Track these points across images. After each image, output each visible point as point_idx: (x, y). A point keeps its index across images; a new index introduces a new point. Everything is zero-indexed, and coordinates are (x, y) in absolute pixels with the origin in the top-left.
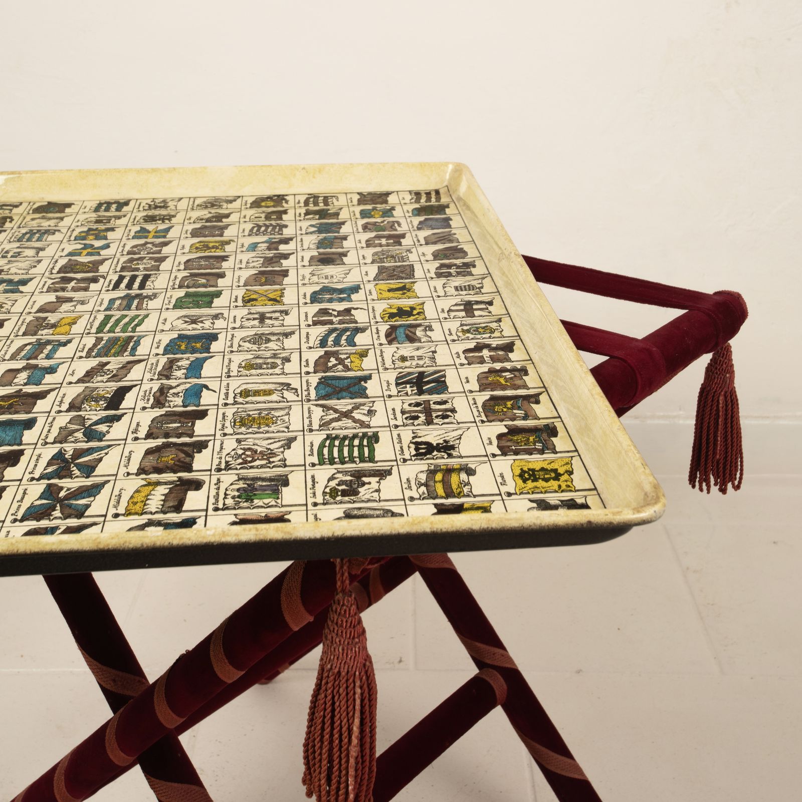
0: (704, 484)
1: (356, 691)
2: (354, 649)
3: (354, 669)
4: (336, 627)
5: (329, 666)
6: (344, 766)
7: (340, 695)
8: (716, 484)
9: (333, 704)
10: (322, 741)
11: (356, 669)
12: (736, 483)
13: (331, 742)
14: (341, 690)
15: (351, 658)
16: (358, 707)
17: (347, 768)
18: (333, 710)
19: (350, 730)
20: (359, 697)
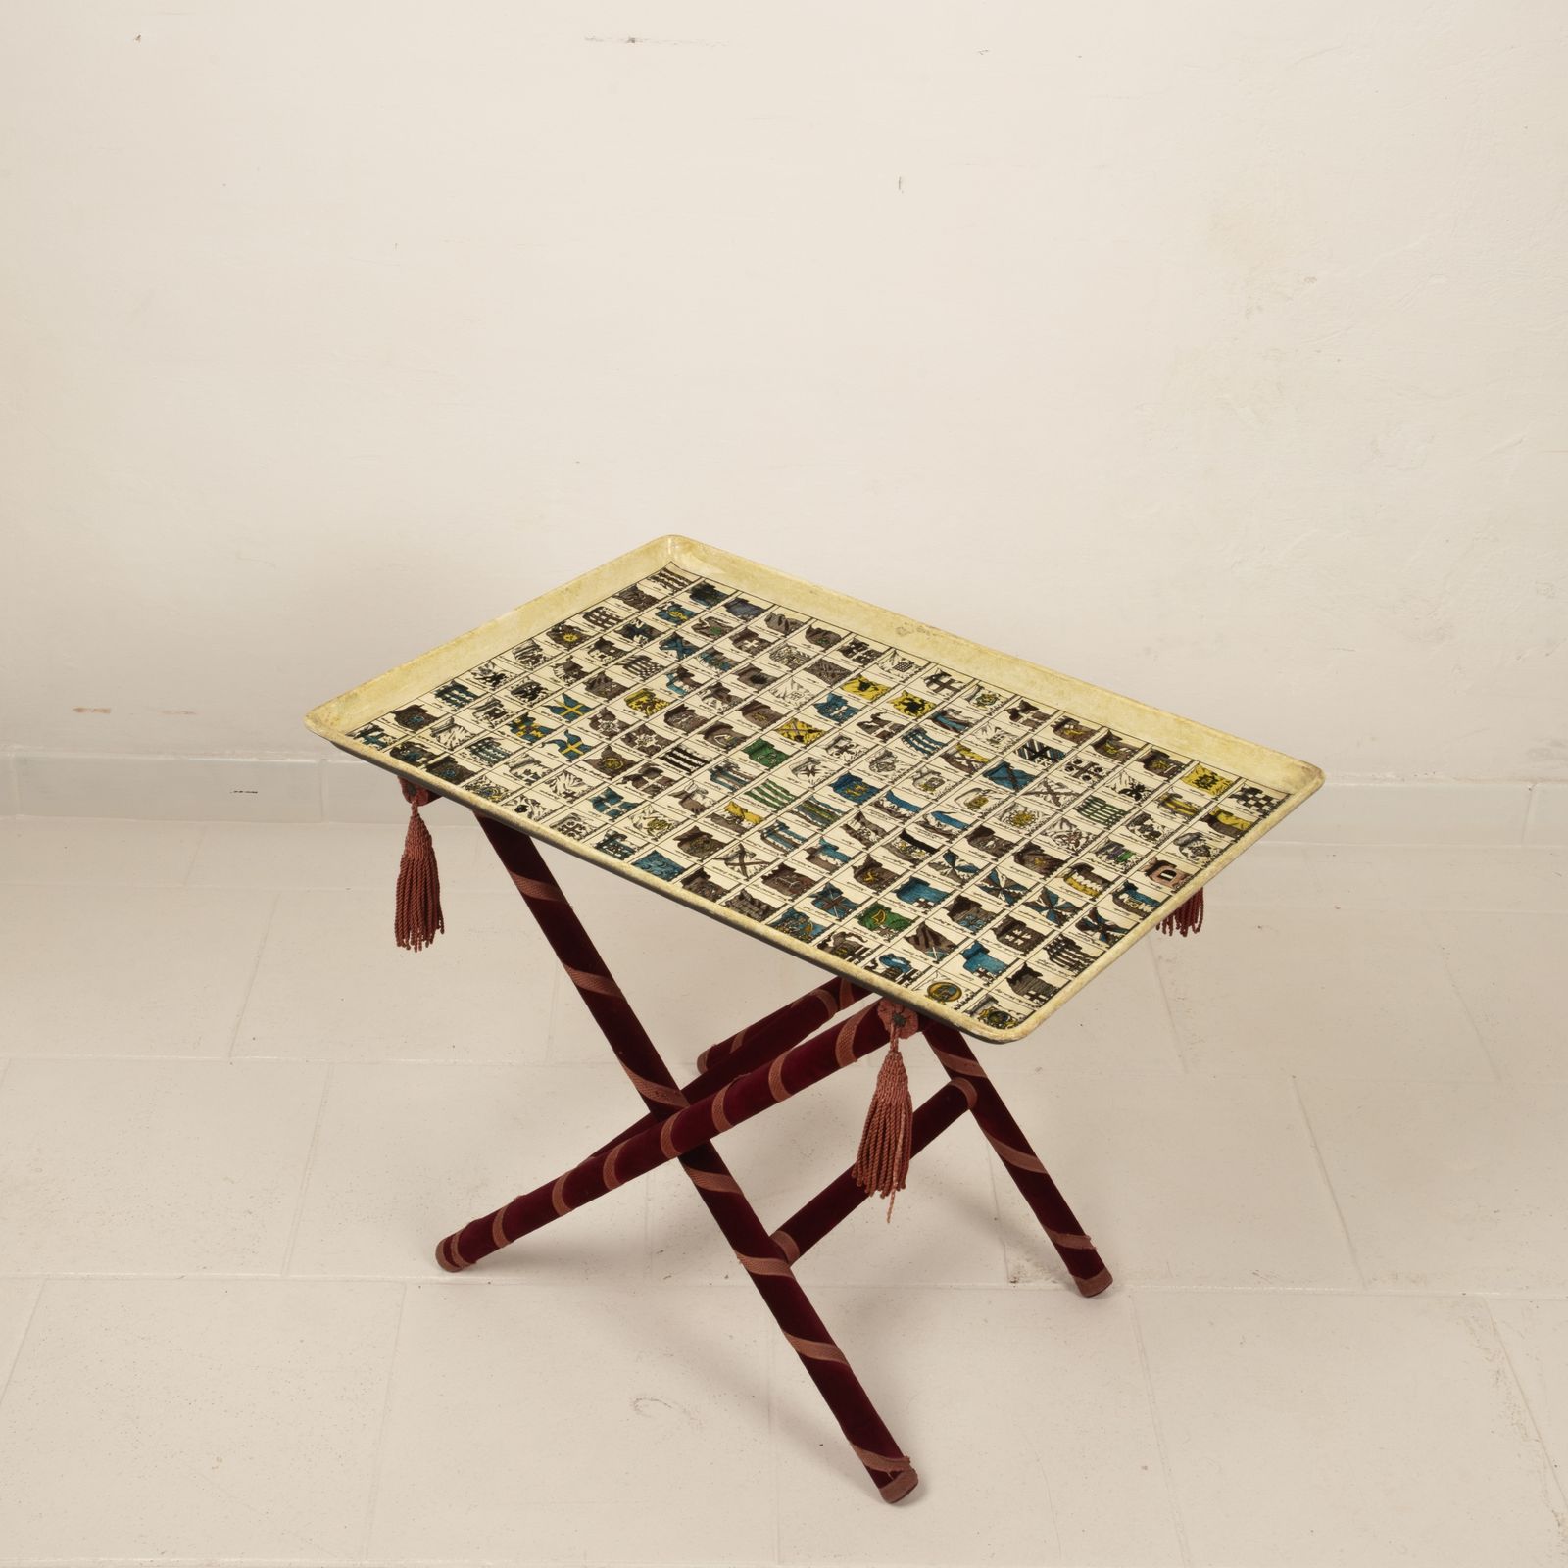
0: (1168, 927)
6: (890, 1165)
8: (1177, 928)
9: (885, 1124)
10: (875, 1149)
12: (1196, 925)
13: (882, 1148)
16: (902, 1126)
17: (892, 1166)
18: (885, 1129)
19: (896, 1141)
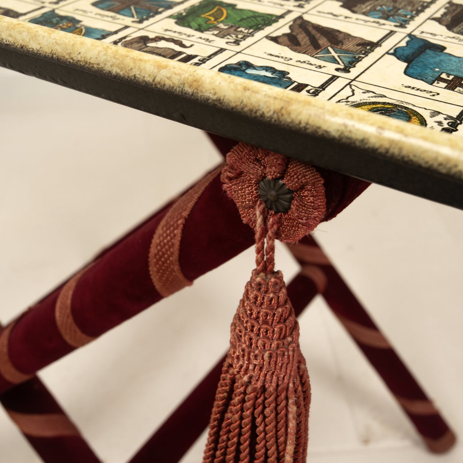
1: (290, 409)
2: (286, 353)
3: (286, 381)
4: (256, 324)
5: (246, 378)
7: (265, 417)
11: (289, 380)
14: (267, 411)
15: (281, 367)
19: (280, 460)
20: (294, 418)
